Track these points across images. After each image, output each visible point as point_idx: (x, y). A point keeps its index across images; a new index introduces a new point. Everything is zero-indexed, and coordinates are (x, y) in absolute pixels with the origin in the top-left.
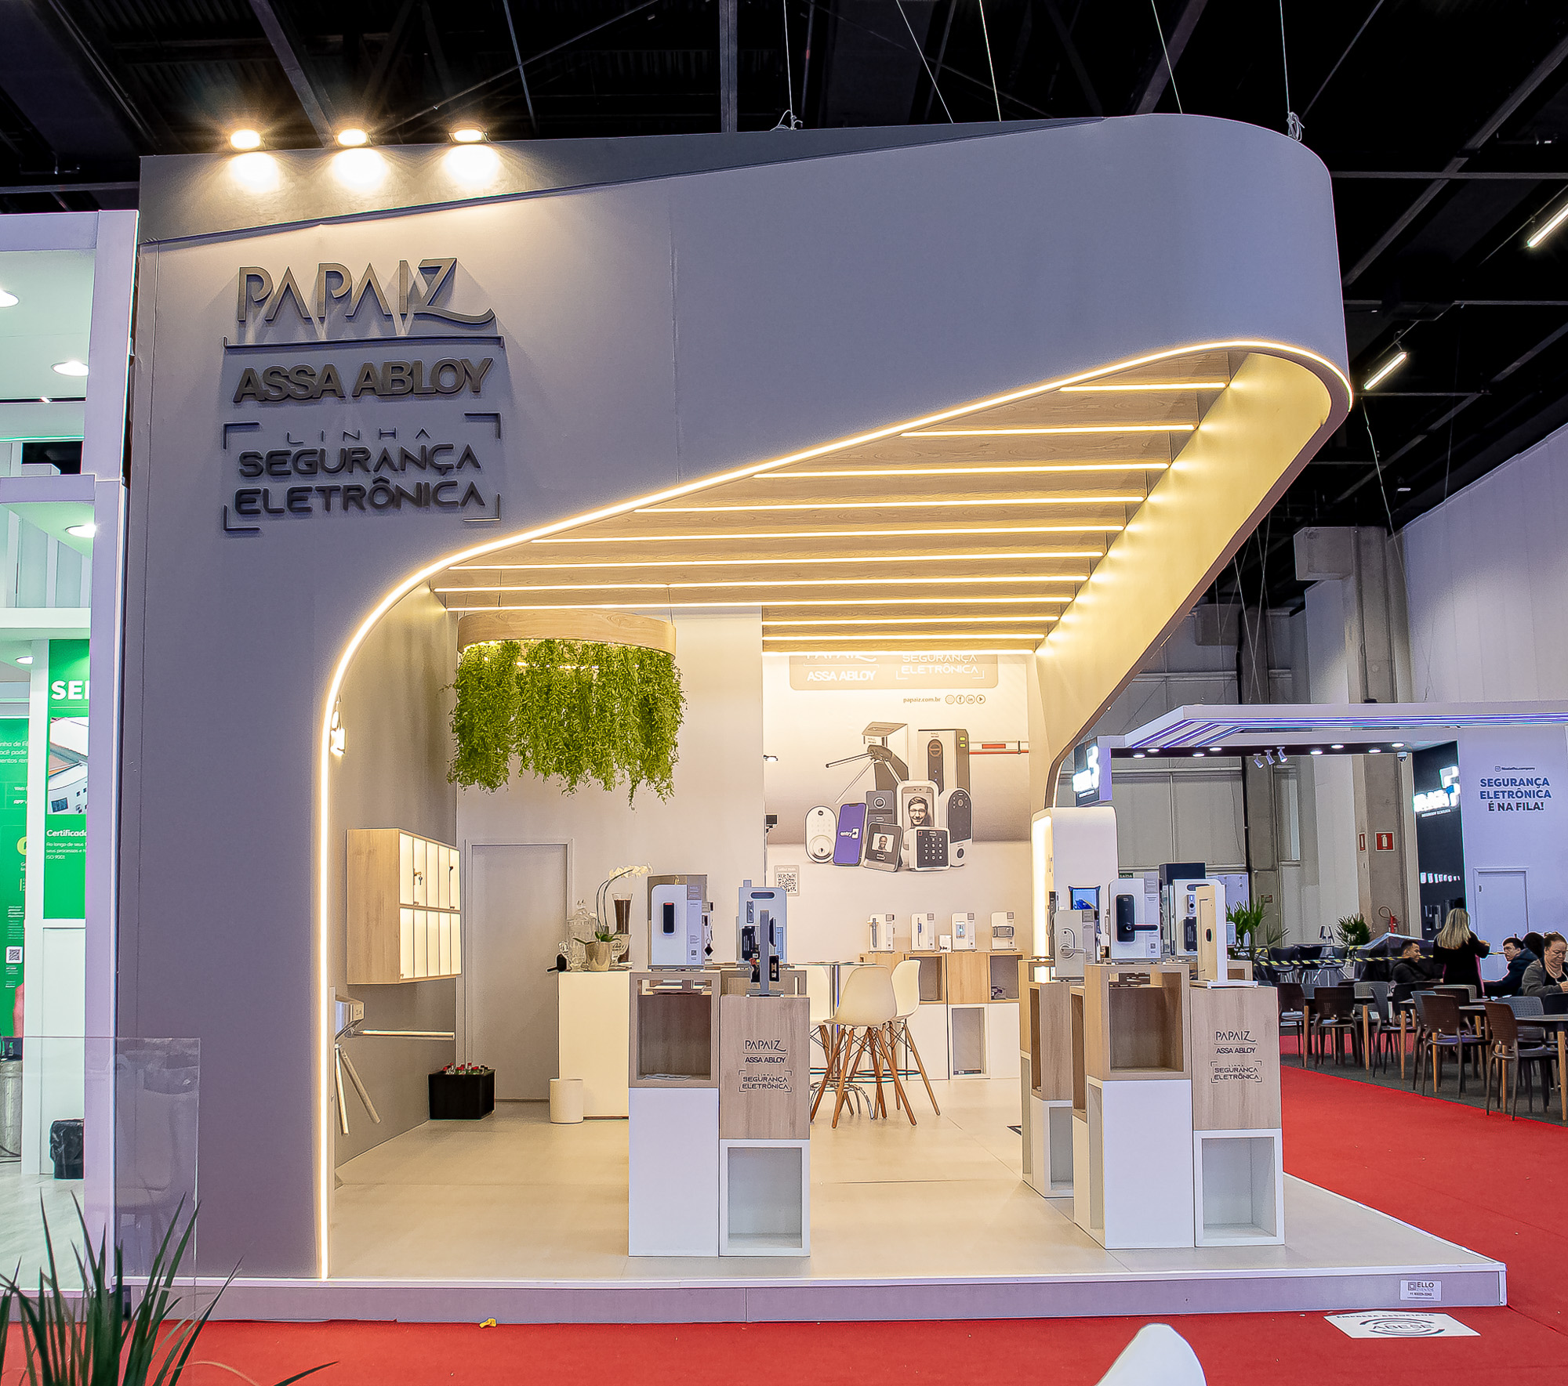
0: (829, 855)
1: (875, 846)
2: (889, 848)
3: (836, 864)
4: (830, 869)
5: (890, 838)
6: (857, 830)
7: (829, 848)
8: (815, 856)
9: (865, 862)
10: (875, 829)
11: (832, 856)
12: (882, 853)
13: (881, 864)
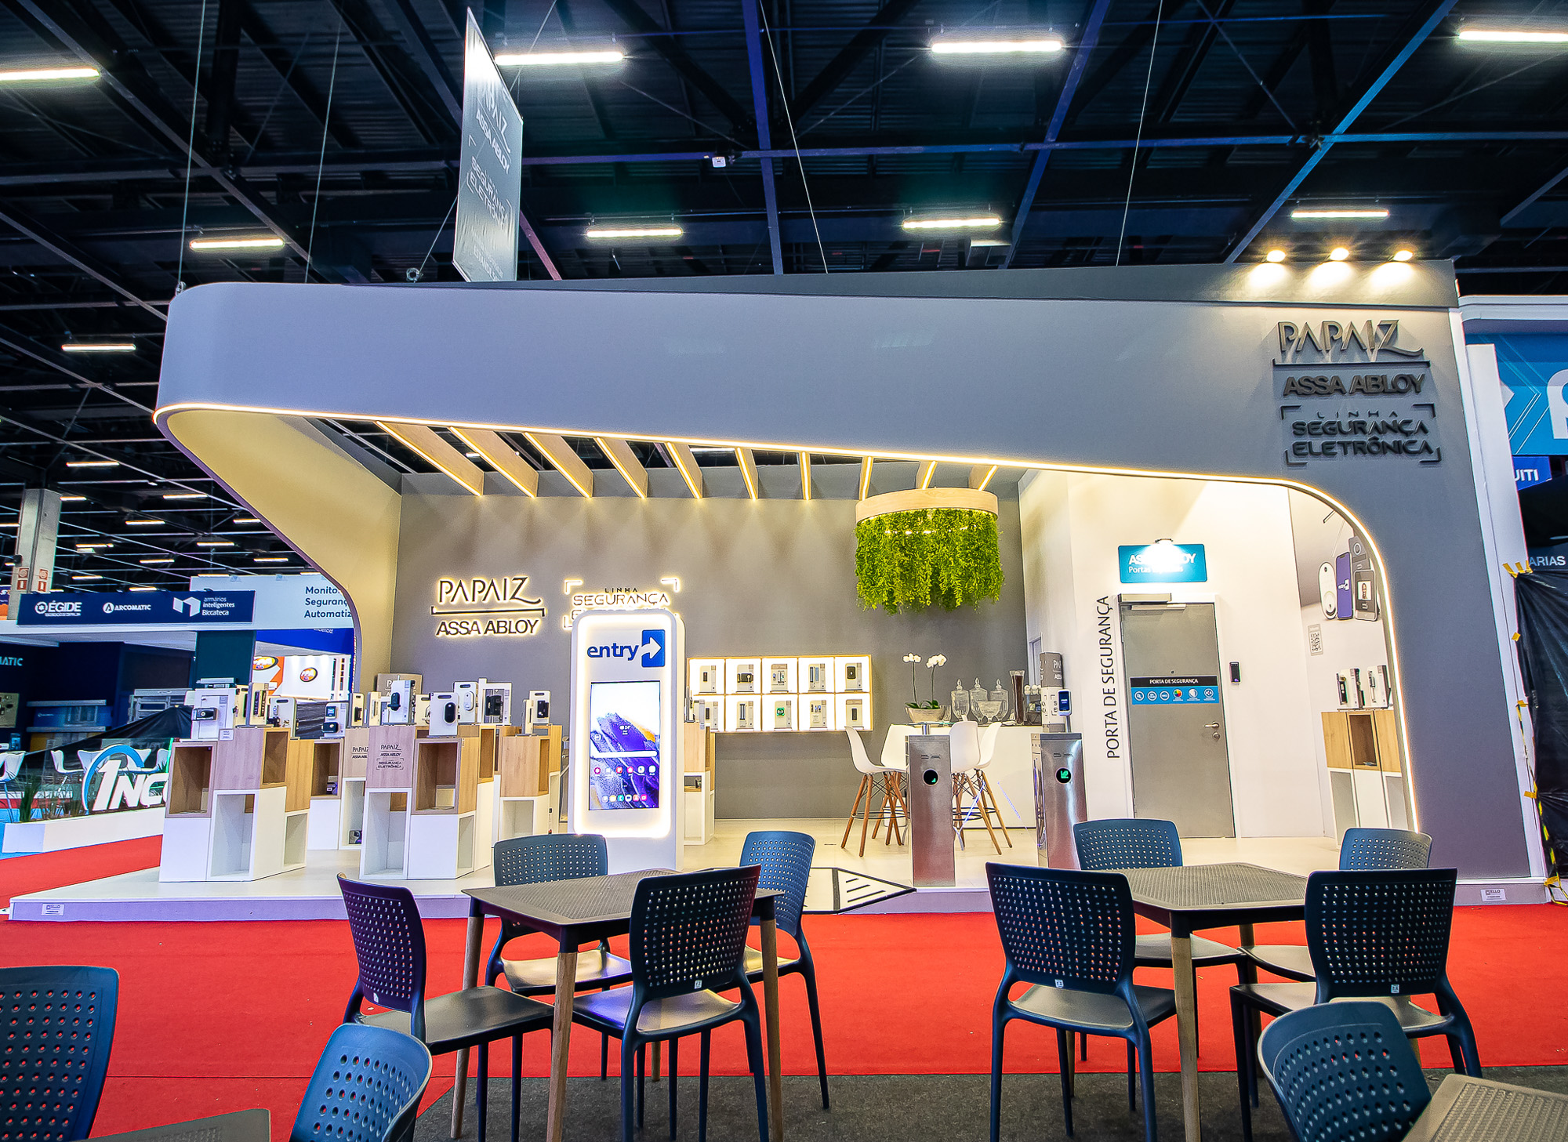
0: (1335, 610)
1: (1360, 597)
2: (1369, 597)
3: (1341, 619)
4: (1336, 622)
5: (1368, 584)
6: (1347, 582)
7: (1334, 605)
8: (1327, 612)
9: (1356, 613)
10: (1358, 578)
11: (1336, 611)
12: (1365, 602)
13: (1366, 614)
